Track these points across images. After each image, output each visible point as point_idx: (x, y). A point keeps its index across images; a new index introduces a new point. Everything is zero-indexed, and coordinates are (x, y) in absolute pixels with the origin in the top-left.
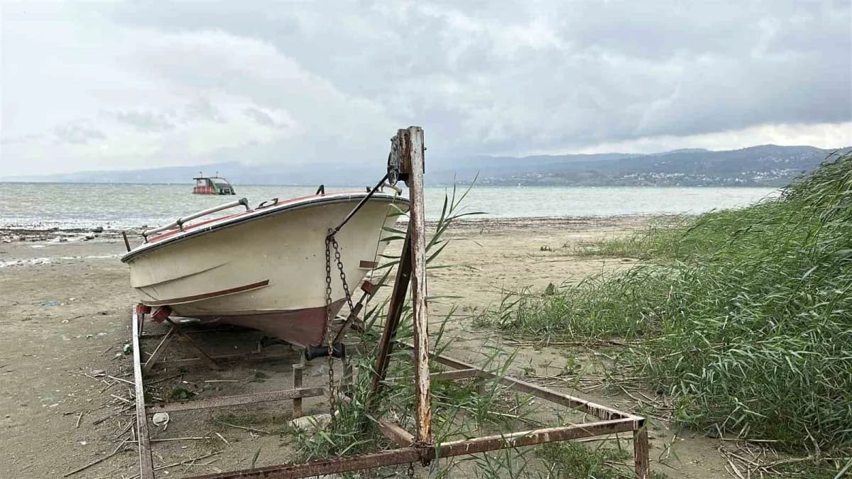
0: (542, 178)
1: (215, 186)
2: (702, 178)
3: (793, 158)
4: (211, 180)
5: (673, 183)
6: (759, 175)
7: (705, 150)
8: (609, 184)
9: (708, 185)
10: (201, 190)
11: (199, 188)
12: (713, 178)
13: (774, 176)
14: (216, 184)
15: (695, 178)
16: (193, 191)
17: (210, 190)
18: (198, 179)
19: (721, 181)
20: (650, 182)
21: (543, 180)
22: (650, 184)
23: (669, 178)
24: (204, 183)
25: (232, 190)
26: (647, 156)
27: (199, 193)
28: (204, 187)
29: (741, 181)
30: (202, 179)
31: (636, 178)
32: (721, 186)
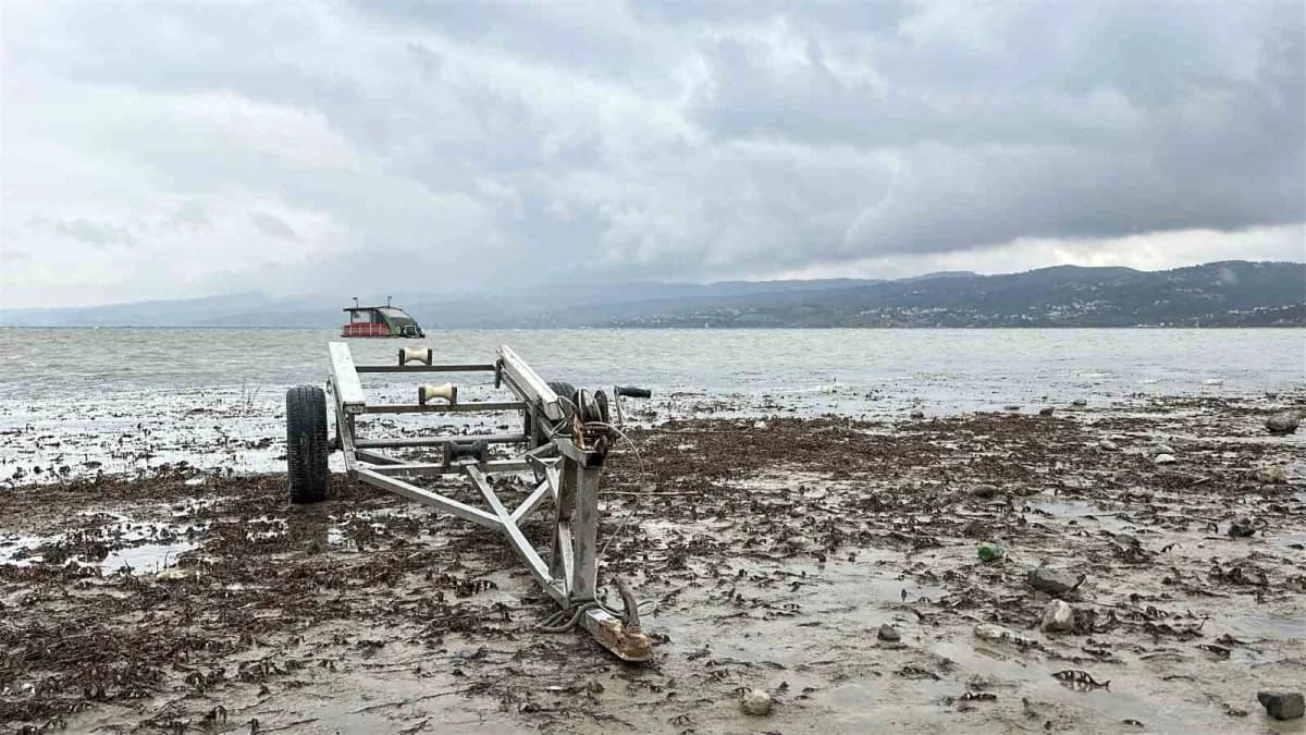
0: (740, 315)
1: (390, 323)
2: (973, 314)
3: (1101, 284)
4: (381, 310)
5: (932, 322)
6: (1055, 310)
7: (972, 273)
8: (839, 324)
9: (983, 324)
10: (360, 330)
11: (357, 325)
12: (989, 315)
13: (1076, 310)
14: (393, 319)
15: (963, 314)
16: (341, 332)
17: (380, 330)
18: (353, 311)
19: (1001, 319)
20: (898, 321)
21: (743, 319)
22: (898, 323)
23: (926, 315)
24: (365, 318)
25: (419, 330)
26: (891, 283)
27: (356, 335)
28: (364, 325)
29: (1030, 319)
30: (361, 310)
31: (878, 315)
32: (1000, 326)
